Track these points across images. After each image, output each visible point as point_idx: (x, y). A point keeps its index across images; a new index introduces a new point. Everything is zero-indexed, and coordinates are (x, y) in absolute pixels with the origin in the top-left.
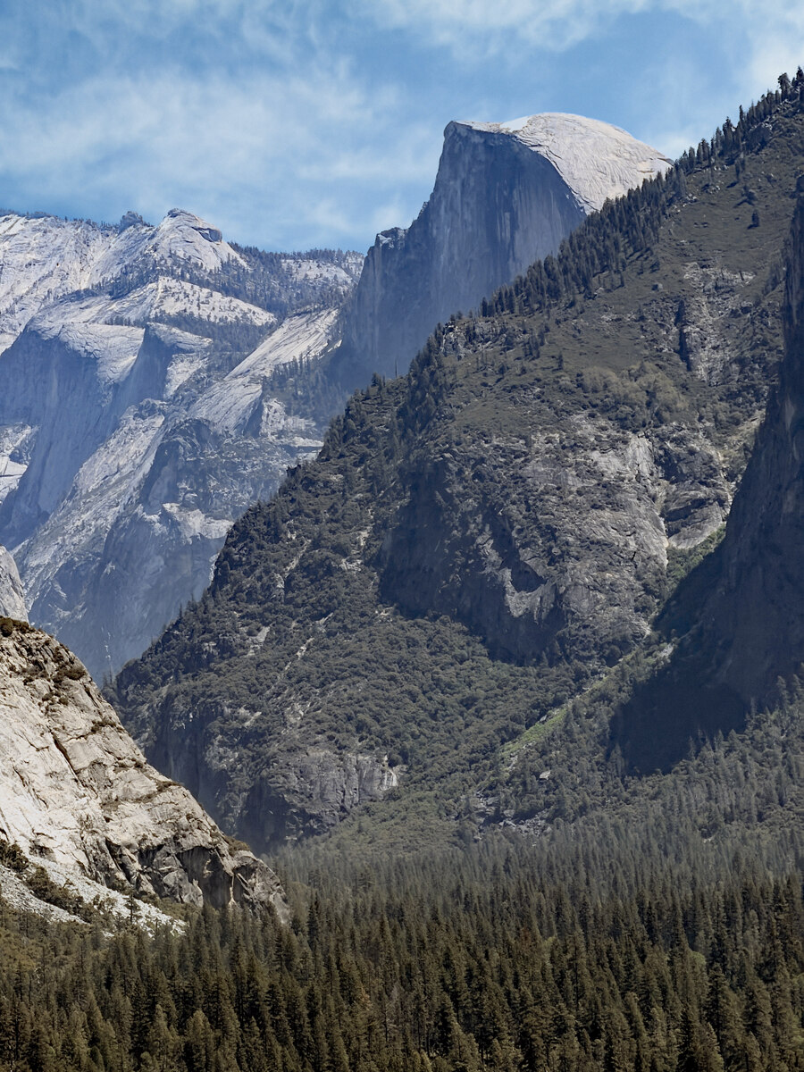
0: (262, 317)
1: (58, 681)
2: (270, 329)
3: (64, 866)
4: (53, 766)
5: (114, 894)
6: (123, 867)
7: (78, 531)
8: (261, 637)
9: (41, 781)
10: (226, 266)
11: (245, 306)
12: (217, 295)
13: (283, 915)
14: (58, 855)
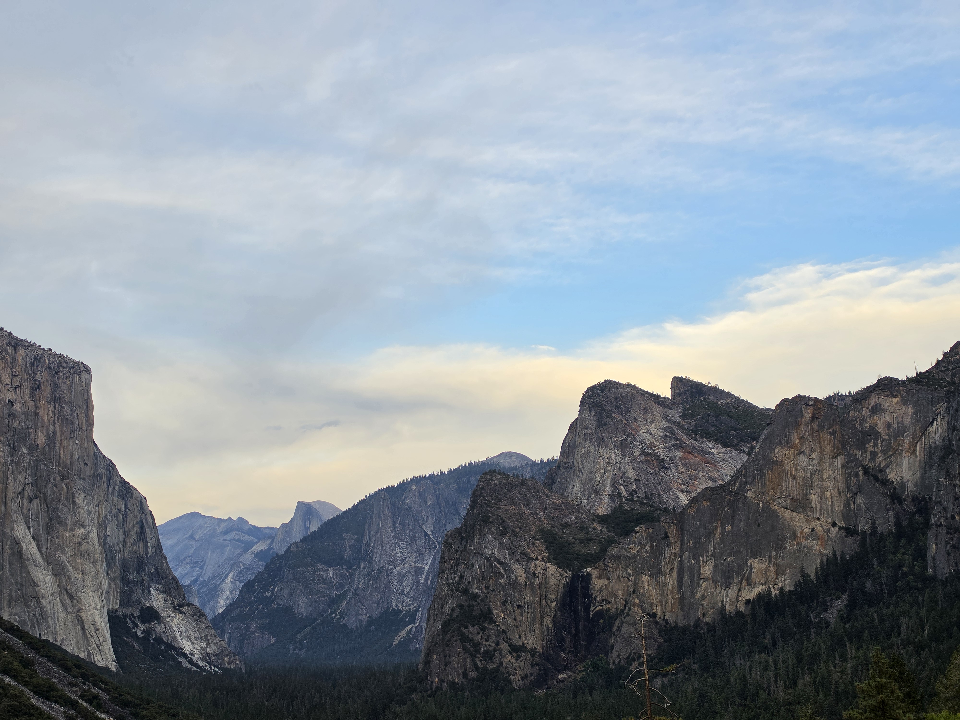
0: (256, 540)
1: (199, 617)
2: (257, 543)
3: (196, 658)
4: (196, 635)
5: (207, 664)
6: (210, 659)
7: (212, 584)
8: (248, 609)
9: (193, 638)
10: (249, 529)
11: (252, 538)
12: (246, 535)
13: (244, 670)
14: (195, 656)
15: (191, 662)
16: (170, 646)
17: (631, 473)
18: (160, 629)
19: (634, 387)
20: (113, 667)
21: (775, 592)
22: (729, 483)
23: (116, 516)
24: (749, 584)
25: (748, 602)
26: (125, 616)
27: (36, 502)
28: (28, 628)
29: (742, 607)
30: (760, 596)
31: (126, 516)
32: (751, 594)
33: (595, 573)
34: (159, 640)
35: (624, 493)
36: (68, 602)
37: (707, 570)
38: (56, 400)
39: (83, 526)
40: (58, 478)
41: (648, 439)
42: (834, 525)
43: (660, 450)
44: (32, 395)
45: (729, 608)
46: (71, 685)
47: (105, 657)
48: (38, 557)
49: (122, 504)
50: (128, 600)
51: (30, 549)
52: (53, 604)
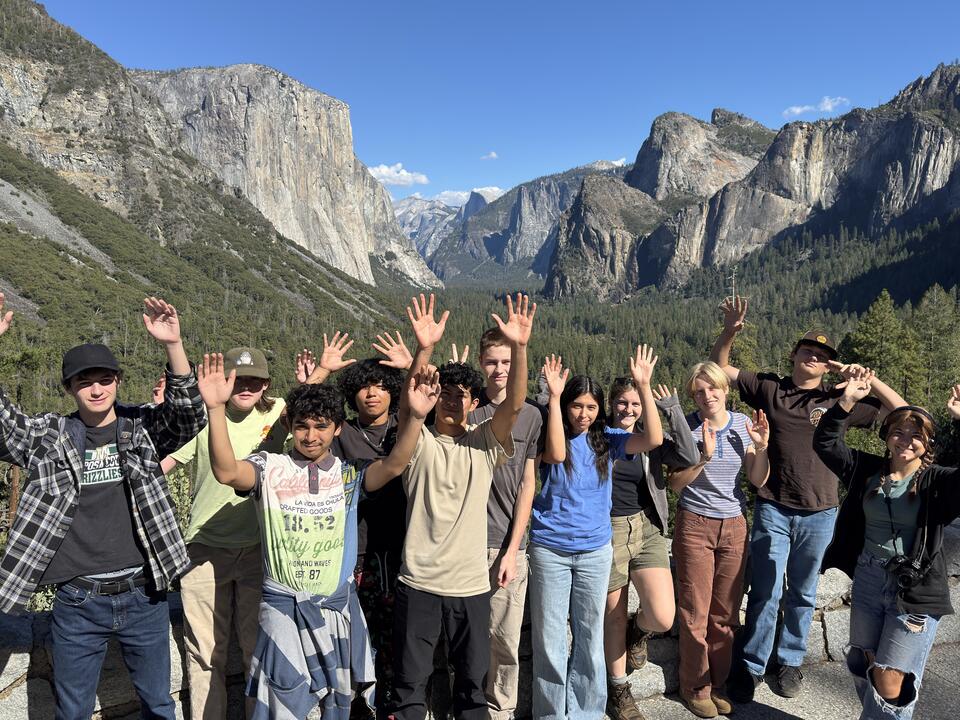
2: (449, 215)
4: (417, 268)
5: (424, 285)
6: (425, 282)
8: (444, 254)
9: (415, 270)
11: (446, 213)
13: (445, 289)
14: (417, 280)
15: (415, 283)
16: (403, 274)
17: (681, 173)
18: (396, 264)
20: (373, 284)
22: (743, 180)
23: (369, 198)
24: (750, 243)
26: (377, 256)
27: (324, 188)
28: (326, 261)
30: (756, 250)
32: (750, 249)
34: (396, 270)
35: (675, 186)
36: (346, 246)
37: (724, 234)
38: (330, 126)
39: (351, 203)
40: (335, 175)
41: (693, 151)
42: (810, 206)
43: (701, 158)
44: (316, 123)
45: (735, 258)
46: (354, 293)
47: (368, 278)
48: (328, 221)
49: (371, 190)
50: (378, 247)
51: (323, 215)
52: (337, 248)
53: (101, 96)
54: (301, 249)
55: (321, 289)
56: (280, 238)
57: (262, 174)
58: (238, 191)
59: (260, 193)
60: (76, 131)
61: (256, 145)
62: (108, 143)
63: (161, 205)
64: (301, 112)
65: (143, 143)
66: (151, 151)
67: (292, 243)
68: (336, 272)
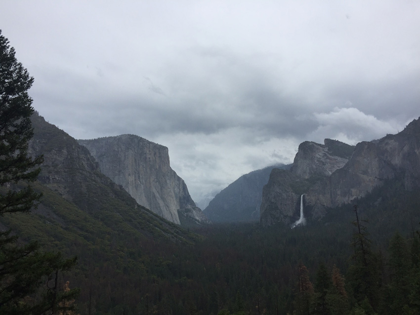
9: (199, 216)
13: (212, 224)
15: (199, 222)
16: (193, 218)
18: (190, 214)
19: (314, 143)
20: (179, 223)
21: (359, 198)
22: (344, 168)
23: (177, 186)
24: (351, 196)
25: (351, 201)
26: (181, 211)
27: (157, 183)
28: (158, 215)
29: (350, 203)
30: (355, 199)
31: (179, 185)
32: (352, 199)
33: (306, 195)
34: (190, 217)
35: (313, 172)
36: (167, 208)
37: (339, 192)
38: (160, 157)
39: (169, 189)
40: (162, 177)
41: (319, 157)
42: (376, 178)
43: (323, 160)
44: (154, 156)
45: (346, 203)
46: (172, 229)
47: (177, 221)
48: (159, 196)
49: (178, 182)
50: (181, 207)
51: (157, 195)
52: (164, 209)
53: (65, 151)
54: (147, 210)
55: (157, 228)
56: (139, 206)
57: (131, 179)
58: (121, 186)
59: (130, 187)
60: (53, 166)
61: (129, 167)
62: (66, 170)
63: (87, 196)
64: (148, 152)
65: (81, 169)
66: (84, 173)
67: (143, 208)
68: (163, 219)
